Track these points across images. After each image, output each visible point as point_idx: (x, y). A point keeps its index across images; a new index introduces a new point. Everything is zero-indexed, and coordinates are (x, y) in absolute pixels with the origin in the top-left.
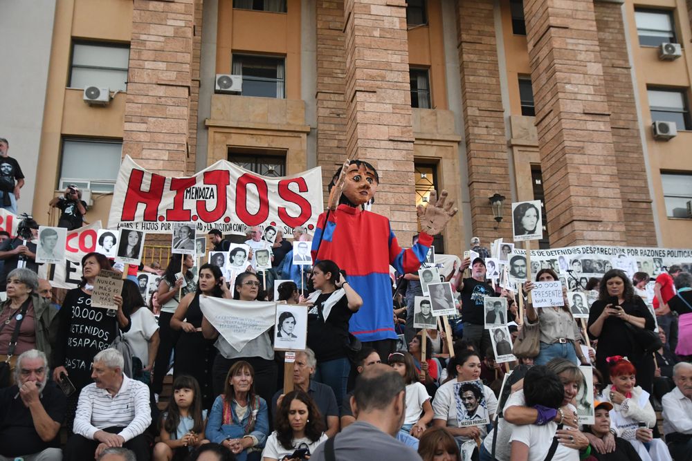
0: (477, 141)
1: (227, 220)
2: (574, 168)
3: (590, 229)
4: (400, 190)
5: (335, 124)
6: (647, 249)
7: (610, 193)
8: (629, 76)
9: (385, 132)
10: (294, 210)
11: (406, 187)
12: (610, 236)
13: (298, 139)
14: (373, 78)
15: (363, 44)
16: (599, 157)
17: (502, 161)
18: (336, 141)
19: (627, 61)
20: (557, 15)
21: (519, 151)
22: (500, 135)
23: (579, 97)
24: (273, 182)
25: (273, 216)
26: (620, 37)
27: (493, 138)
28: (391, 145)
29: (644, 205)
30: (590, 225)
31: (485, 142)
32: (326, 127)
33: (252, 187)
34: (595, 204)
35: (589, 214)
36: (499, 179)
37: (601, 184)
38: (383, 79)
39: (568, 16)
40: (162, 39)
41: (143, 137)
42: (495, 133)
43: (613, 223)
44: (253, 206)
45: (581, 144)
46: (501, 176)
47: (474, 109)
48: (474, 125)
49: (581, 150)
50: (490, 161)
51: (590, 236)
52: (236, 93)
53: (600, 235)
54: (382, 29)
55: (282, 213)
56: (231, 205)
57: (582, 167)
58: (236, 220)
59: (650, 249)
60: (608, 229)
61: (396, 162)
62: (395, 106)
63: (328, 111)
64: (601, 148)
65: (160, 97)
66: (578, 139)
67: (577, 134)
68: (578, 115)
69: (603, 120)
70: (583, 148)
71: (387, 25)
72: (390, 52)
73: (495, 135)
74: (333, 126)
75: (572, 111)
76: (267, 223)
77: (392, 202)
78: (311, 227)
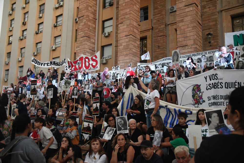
0: (205, 14)
2: (179, 28)
3: (182, 49)
4: (127, 50)
5: (158, 24)
6: (185, 55)
7: (192, 34)
9: (124, 34)
11: (129, 49)
12: (190, 50)
13: (149, 32)
15: (121, 9)
16: (189, 21)
17: (215, 19)
18: (158, 29)
21: (225, 12)
22: (215, 9)
27: (211, 11)
28: (126, 37)
30: (183, 48)
31: (208, 14)
32: (155, 26)
34: (186, 39)
35: (183, 44)
36: (213, 26)
37: (189, 31)
38: (125, 18)
40: (82, 26)
41: (79, 51)
42: (213, 9)
43: (192, 45)
45: (182, 18)
46: (214, 25)
47: (204, 2)
48: (204, 8)
50: (210, 20)
51: (182, 52)
53: (186, 51)
57: (182, 27)
59: (186, 55)
60: (189, 48)
61: (127, 42)
62: (127, 25)
63: (156, 20)
64: (190, 17)
65: (81, 40)
66: (181, 17)
67: (182, 15)
68: (183, 7)
69: (192, 6)
70: (183, 20)
72: (127, 9)
73: (212, 10)
74: (157, 25)
75: (181, 7)
77: (125, 54)
78: (97, 67)
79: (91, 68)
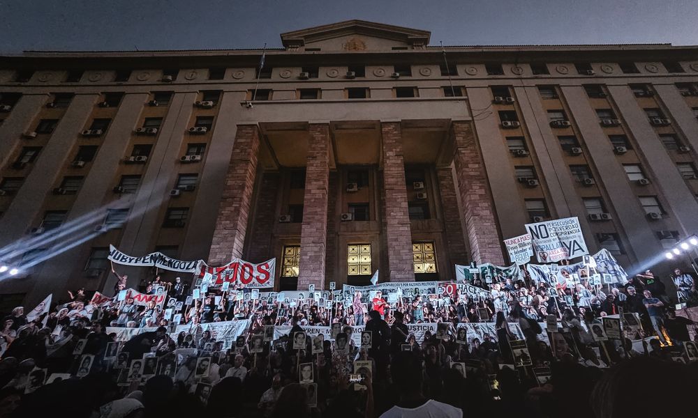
1: (236, 282)
3: (398, 274)
4: (316, 263)
8: (456, 198)
9: (312, 239)
10: (262, 277)
11: (318, 262)
14: (309, 218)
19: (454, 192)
20: (389, 185)
23: (397, 217)
24: (255, 267)
25: (254, 280)
26: (451, 182)
28: (313, 245)
29: (463, 254)
30: (398, 272)
33: (247, 269)
39: (394, 184)
44: (247, 276)
49: (396, 240)
51: (398, 277)
52: (287, 222)
53: (403, 276)
54: (315, 199)
55: (258, 278)
56: (239, 276)
58: (240, 282)
60: (406, 273)
61: (315, 252)
62: (317, 229)
65: (226, 234)
68: (396, 224)
69: (407, 226)
71: (317, 197)
75: (393, 223)
76: (251, 282)
78: (268, 283)
79: (254, 283)
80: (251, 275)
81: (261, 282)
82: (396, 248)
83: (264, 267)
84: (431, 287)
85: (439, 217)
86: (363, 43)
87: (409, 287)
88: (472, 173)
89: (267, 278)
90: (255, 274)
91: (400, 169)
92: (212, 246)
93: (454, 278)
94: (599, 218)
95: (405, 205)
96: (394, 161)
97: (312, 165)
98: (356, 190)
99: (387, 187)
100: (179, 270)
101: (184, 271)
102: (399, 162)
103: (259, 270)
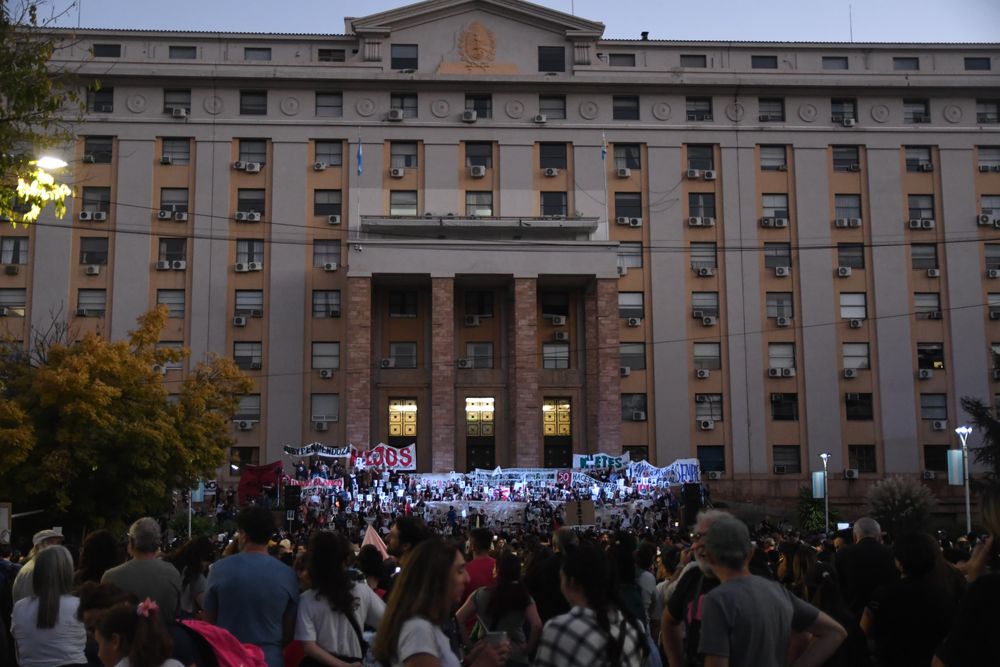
1: (383, 464)
10: (405, 460)
14: (439, 398)
20: (519, 362)
23: (525, 400)
24: (398, 451)
25: (398, 463)
33: (391, 452)
39: (524, 362)
44: (392, 459)
49: (524, 424)
54: (444, 377)
55: (401, 461)
71: (445, 375)
76: (397, 465)
80: (395, 458)
81: (405, 465)
82: (524, 432)
83: (405, 452)
84: (551, 473)
85: (580, 366)
86: (490, 34)
87: (532, 473)
88: (608, 351)
89: (410, 461)
90: (399, 457)
91: (533, 342)
92: (348, 426)
93: (570, 465)
94: (779, 374)
95: (534, 386)
96: (526, 332)
97: (438, 335)
98: (477, 323)
99: (518, 365)
100: (336, 456)
101: (341, 456)
102: (532, 333)
103: (402, 453)
